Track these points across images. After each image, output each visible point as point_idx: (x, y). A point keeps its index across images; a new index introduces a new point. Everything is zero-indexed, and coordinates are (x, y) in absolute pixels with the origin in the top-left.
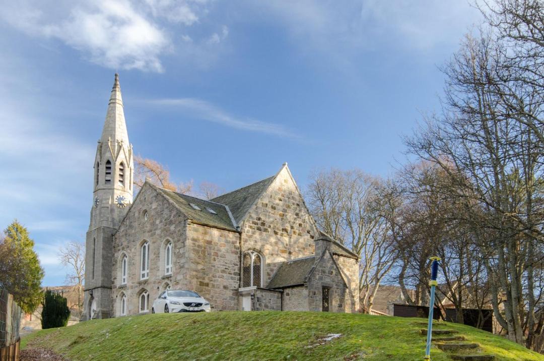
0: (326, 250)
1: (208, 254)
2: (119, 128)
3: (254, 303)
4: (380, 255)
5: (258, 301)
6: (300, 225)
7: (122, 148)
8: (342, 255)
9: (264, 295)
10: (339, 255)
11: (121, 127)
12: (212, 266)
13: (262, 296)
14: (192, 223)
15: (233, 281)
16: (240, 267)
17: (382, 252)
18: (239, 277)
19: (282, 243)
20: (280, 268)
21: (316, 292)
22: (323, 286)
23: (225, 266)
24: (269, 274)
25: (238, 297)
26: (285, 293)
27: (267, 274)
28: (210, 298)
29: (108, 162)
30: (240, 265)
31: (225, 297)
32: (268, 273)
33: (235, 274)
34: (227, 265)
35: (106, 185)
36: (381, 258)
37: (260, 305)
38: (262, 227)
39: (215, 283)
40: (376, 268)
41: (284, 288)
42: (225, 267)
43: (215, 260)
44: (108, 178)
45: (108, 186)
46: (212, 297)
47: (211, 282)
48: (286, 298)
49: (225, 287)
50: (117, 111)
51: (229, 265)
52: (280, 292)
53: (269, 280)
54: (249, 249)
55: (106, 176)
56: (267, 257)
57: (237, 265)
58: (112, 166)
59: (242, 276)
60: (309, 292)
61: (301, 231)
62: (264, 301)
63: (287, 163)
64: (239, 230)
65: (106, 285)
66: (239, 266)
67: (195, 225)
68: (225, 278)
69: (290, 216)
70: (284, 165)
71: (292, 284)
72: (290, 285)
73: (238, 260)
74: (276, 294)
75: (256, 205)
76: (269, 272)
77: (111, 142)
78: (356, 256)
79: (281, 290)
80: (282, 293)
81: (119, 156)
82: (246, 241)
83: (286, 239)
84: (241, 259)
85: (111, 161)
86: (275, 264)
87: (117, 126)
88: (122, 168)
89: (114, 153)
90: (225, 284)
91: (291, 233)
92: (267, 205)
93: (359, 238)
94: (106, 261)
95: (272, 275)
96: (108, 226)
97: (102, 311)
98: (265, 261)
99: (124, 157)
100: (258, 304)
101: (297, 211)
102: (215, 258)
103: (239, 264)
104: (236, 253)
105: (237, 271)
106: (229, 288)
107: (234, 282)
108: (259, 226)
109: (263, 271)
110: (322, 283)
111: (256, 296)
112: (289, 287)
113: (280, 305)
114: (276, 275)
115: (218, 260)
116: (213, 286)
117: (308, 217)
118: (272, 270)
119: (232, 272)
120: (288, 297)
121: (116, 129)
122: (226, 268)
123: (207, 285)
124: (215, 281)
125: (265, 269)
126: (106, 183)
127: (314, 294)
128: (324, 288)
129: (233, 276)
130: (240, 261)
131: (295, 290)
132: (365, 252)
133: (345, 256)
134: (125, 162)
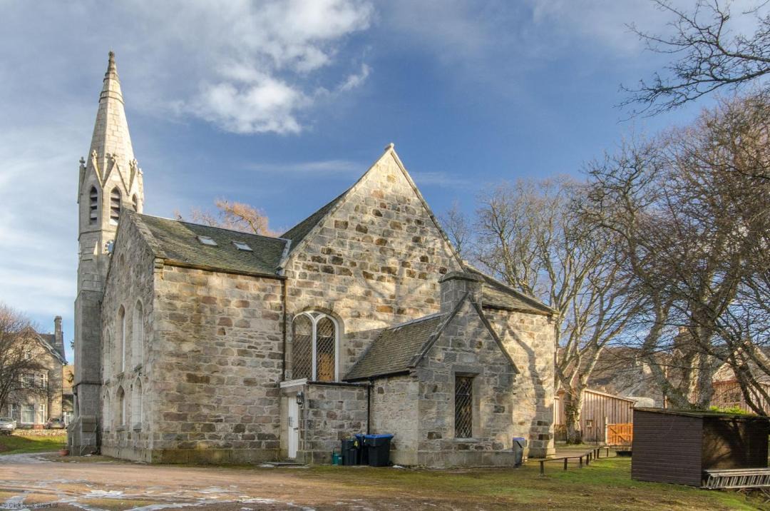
0: (464, 298)
1: (208, 323)
2: (113, 135)
3: (302, 411)
4: (601, 307)
5: (311, 407)
6: (424, 259)
7: (115, 165)
8: (516, 310)
9: (325, 395)
10: (509, 310)
11: (116, 133)
12: (217, 344)
13: (322, 396)
14: (165, 264)
15: (267, 369)
16: (284, 343)
17: (606, 304)
18: (281, 361)
19: (381, 295)
20: (376, 341)
21: (440, 386)
22: (456, 373)
23: (249, 342)
24: (350, 352)
25: (280, 400)
26: (376, 388)
27: (346, 352)
28: (216, 405)
29: (94, 190)
30: (284, 338)
31: (249, 399)
32: (349, 350)
33: (272, 356)
34: (254, 340)
35: (91, 226)
36: (603, 313)
37: (315, 414)
38: (335, 267)
39: (225, 376)
40: (594, 329)
41: (374, 379)
42: (247, 345)
43: (225, 334)
44: (93, 216)
45: (93, 227)
46: (219, 401)
47: (216, 374)
48: (378, 397)
49: (249, 382)
50: (108, 109)
51: (257, 341)
52: (364, 386)
53: (352, 364)
54: (307, 308)
55: (90, 213)
56: (345, 321)
57: (277, 340)
58: (98, 195)
59: (289, 360)
60: (422, 387)
61: (425, 271)
62: (326, 406)
63: (392, 145)
64: (282, 274)
65: (90, 380)
66: (281, 341)
67: (175, 270)
68: (248, 364)
69: (400, 243)
70: (387, 149)
71: (389, 370)
72: (383, 373)
73: (278, 329)
74: (356, 391)
75: (321, 226)
76: (352, 348)
77: (97, 158)
78: (549, 310)
79: (368, 382)
80: (369, 388)
81: (109, 178)
82: (296, 293)
83: (389, 287)
84: (284, 328)
85: (97, 187)
86: (365, 334)
87: (108, 132)
88: (117, 197)
89: (101, 175)
90: (249, 376)
91: (401, 273)
92: (346, 224)
93: (565, 285)
94: (89, 343)
95: (359, 353)
96: (92, 289)
97: (83, 419)
98: (342, 328)
99: (119, 179)
100: (311, 412)
101: (417, 234)
102: (223, 329)
103: (280, 337)
104: (275, 317)
105: (276, 350)
106: (258, 383)
107: (271, 371)
108: (328, 264)
109: (340, 347)
110: (454, 366)
111: (306, 398)
112: (382, 377)
113: (365, 410)
114: (368, 353)
115: (231, 332)
116: (221, 381)
117: (442, 243)
118: (358, 345)
119: (266, 352)
120: (381, 396)
121: (107, 137)
122: (249, 347)
123: (206, 380)
124: (223, 372)
125: (342, 343)
126: (91, 224)
127: (434, 391)
128: (459, 376)
129: (267, 359)
130: (284, 333)
131: (394, 383)
132: (575, 305)
133: (524, 311)
134: (122, 188)
